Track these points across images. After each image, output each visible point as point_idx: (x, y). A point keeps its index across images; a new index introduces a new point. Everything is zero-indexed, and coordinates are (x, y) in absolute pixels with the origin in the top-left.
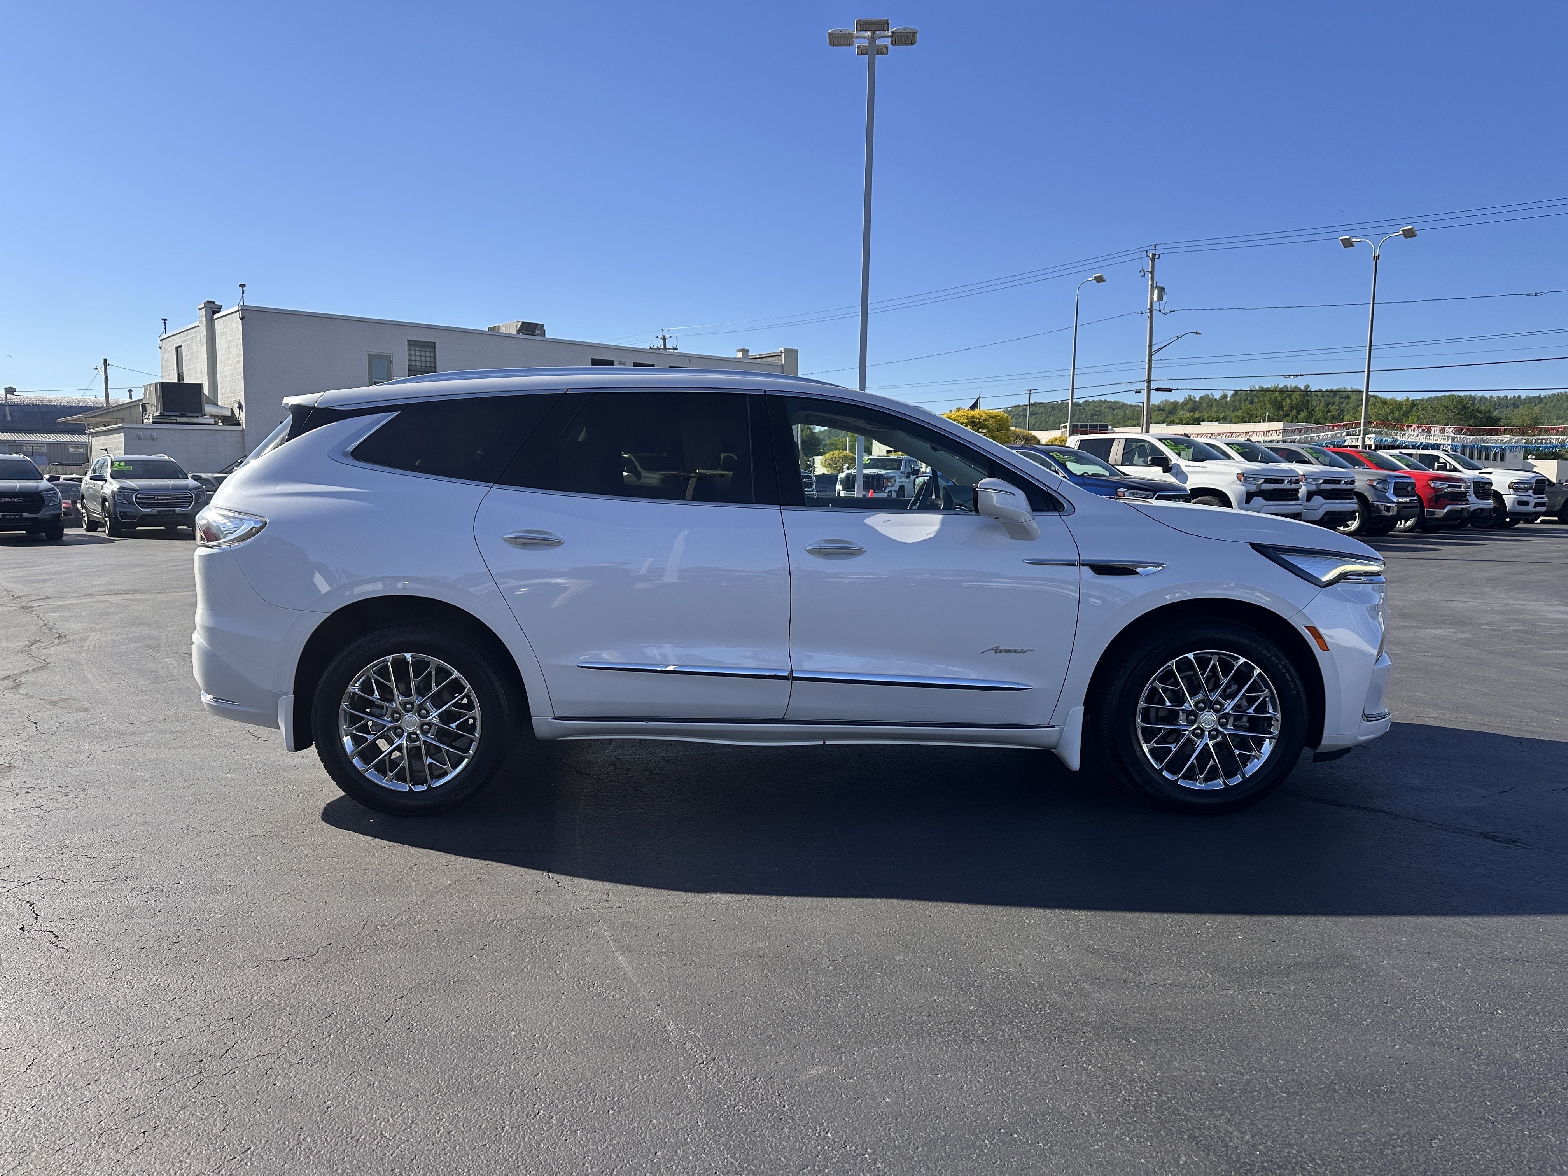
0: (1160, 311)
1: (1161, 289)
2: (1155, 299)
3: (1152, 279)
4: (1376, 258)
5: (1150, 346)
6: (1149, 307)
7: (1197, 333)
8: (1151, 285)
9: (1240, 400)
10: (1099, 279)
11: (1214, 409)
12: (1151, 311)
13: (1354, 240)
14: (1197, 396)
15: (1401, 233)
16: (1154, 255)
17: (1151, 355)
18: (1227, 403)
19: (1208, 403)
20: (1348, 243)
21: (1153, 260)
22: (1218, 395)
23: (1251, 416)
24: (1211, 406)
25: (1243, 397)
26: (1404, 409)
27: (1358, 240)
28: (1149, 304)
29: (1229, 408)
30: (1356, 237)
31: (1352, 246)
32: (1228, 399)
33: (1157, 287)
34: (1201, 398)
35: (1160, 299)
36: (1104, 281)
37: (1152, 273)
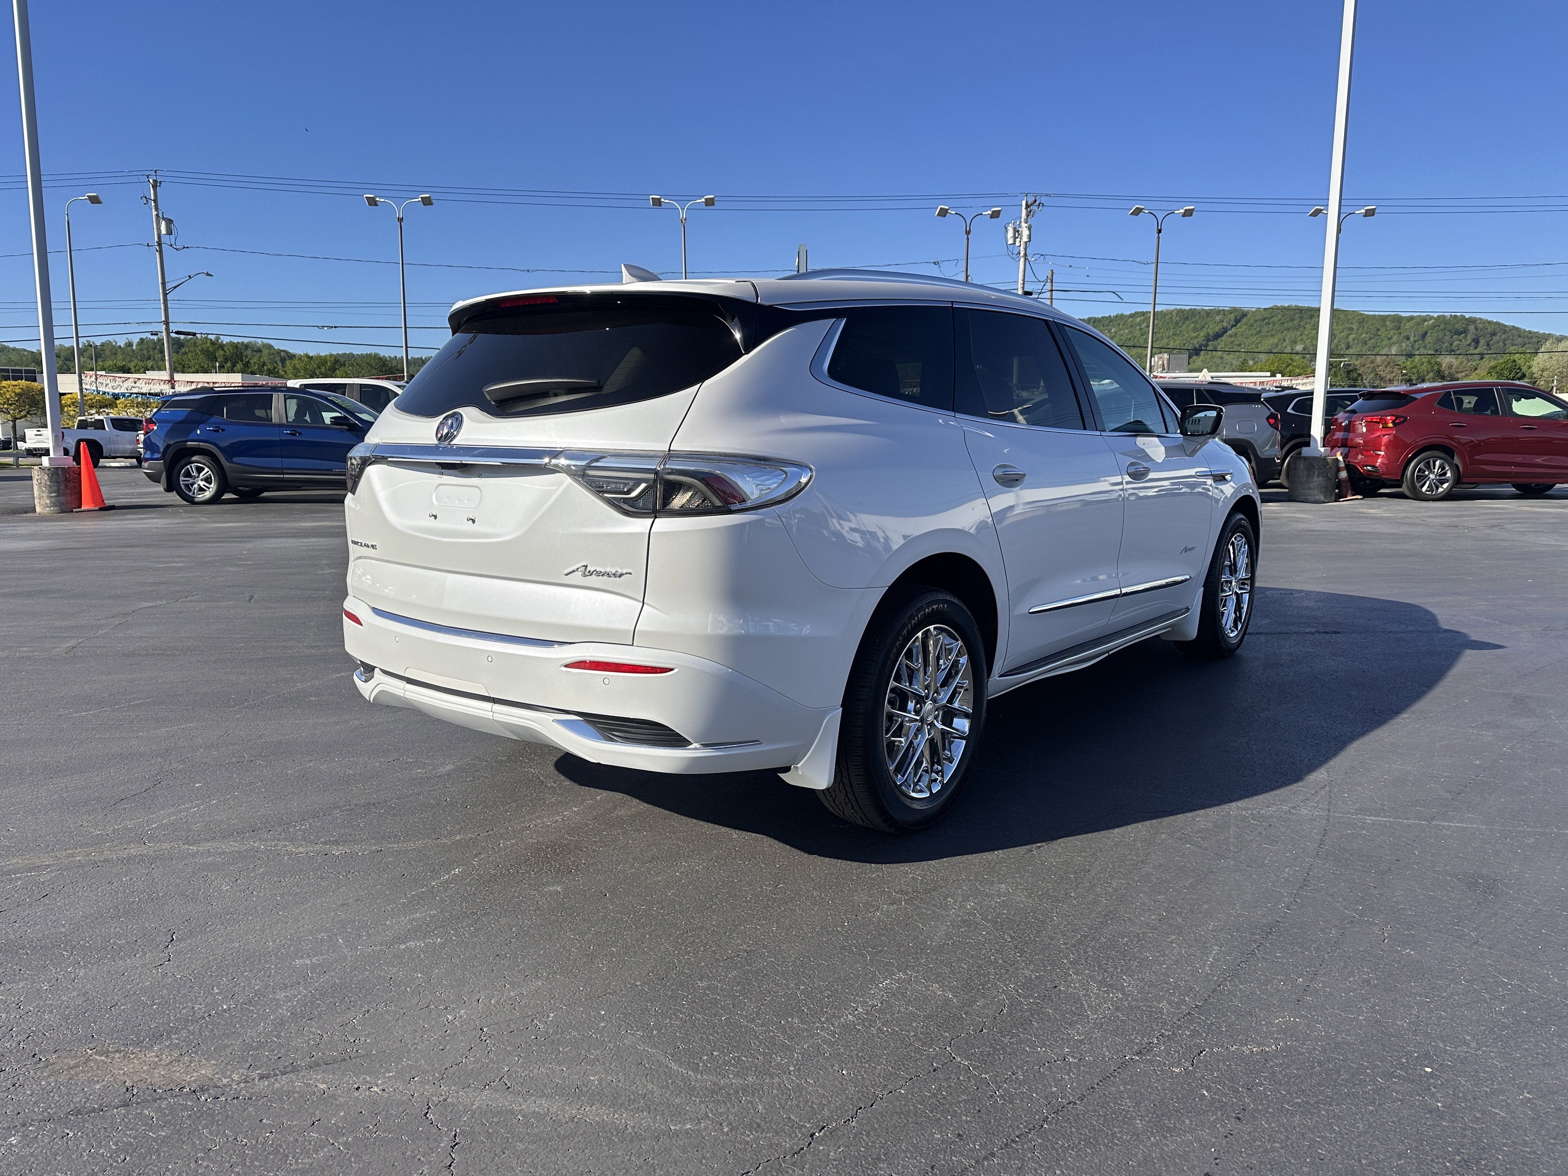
0: (171, 245)
1: (169, 222)
2: (164, 231)
3: (157, 209)
4: (401, 220)
5: (164, 284)
6: (156, 239)
7: (208, 274)
8: (157, 215)
9: (147, 349)
10: (94, 200)
11: (120, 357)
12: (160, 244)
13: (378, 199)
14: (98, 342)
15: (420, 199)
16: (155, 181)
17: (165, 295)
18: (133, 351)
19: (111, 351)
20: (372, 202)
21: (155, 187)
22: (121, 342)
23: (184, 367)
24: (116, 354)
25: (151, 346)
26: (329, 364)
27: (381, 200)
28: (156, 237)
29: (136, 357)
30: (380, 197)
31: (376, 205)
32: (134, 347)
33: (163, 218)
34: (103, 345)
35: (169, 232)
36: (100, 202)
37: (155, 201)
